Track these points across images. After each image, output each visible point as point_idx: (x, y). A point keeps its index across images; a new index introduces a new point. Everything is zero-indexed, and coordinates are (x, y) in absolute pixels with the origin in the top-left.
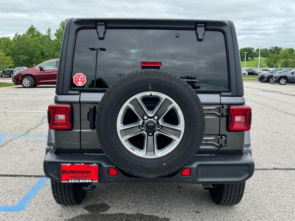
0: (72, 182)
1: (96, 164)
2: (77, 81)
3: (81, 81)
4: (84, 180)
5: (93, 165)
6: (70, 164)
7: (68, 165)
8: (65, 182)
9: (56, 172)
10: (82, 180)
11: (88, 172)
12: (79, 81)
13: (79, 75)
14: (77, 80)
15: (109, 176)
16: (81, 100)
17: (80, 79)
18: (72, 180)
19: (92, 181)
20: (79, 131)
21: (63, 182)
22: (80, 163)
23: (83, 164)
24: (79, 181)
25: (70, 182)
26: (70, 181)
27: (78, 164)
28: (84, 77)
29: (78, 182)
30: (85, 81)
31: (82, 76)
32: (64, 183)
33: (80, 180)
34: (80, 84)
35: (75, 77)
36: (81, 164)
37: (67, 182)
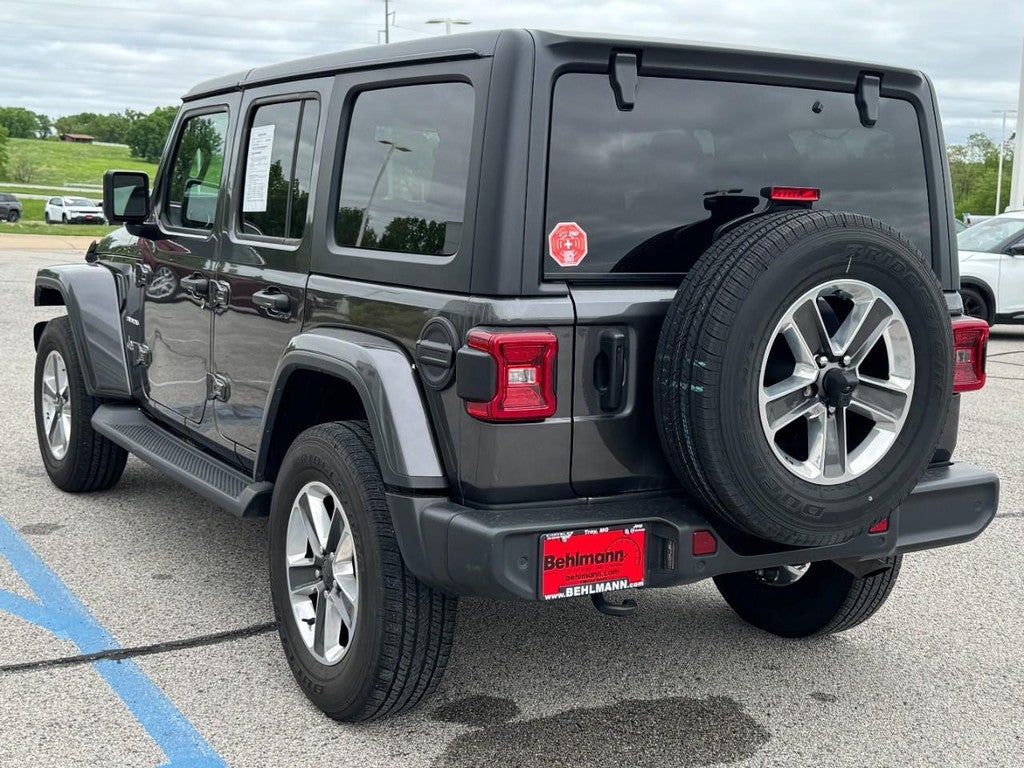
0: (576, 594)
1: (641, 526)
2: (561, 250)
3: (572, 248)
4: (608, 584)
5: (632, 531)
6: (569, 534)
7: (565, 537)
8: (554, 596)
9: (524, 567)
10: (602, 585)
11: (617, 553)
12: (565, 248)
13: (568, 229)
14: (559, 245)
15: (696, 558)
16: (579, 315)
17: (569, 246)
18: (576, 588)
19: (628, 584)
20: (569, 420)
21: (548, 597)
22: (597, 527)
23: (606, 530)
24: (594, 589)
25: (568, 595)
26: (569, 592)
27: (592, 532)
28: (581, 235)
29: (592, 592)
30: (583, 251)
31: (575, 234)
32: (551, 600)
33: (597, 586)
34: (569, 260)
35: (556, 237)
36: (602, 530)
37: (561, 595)
